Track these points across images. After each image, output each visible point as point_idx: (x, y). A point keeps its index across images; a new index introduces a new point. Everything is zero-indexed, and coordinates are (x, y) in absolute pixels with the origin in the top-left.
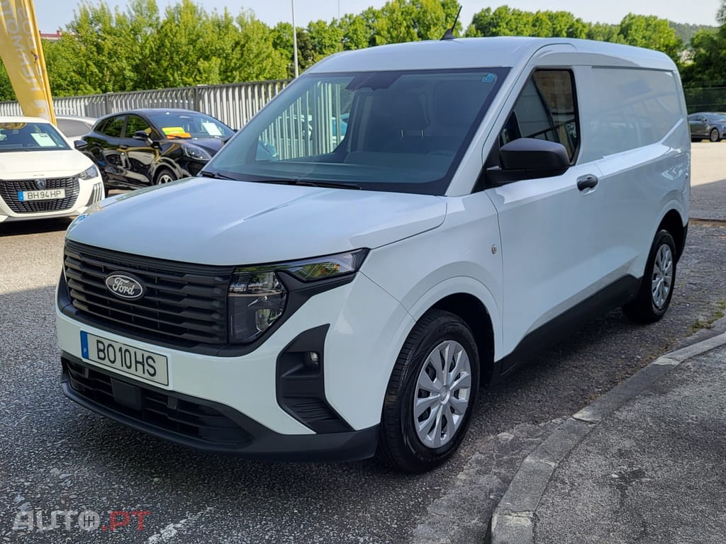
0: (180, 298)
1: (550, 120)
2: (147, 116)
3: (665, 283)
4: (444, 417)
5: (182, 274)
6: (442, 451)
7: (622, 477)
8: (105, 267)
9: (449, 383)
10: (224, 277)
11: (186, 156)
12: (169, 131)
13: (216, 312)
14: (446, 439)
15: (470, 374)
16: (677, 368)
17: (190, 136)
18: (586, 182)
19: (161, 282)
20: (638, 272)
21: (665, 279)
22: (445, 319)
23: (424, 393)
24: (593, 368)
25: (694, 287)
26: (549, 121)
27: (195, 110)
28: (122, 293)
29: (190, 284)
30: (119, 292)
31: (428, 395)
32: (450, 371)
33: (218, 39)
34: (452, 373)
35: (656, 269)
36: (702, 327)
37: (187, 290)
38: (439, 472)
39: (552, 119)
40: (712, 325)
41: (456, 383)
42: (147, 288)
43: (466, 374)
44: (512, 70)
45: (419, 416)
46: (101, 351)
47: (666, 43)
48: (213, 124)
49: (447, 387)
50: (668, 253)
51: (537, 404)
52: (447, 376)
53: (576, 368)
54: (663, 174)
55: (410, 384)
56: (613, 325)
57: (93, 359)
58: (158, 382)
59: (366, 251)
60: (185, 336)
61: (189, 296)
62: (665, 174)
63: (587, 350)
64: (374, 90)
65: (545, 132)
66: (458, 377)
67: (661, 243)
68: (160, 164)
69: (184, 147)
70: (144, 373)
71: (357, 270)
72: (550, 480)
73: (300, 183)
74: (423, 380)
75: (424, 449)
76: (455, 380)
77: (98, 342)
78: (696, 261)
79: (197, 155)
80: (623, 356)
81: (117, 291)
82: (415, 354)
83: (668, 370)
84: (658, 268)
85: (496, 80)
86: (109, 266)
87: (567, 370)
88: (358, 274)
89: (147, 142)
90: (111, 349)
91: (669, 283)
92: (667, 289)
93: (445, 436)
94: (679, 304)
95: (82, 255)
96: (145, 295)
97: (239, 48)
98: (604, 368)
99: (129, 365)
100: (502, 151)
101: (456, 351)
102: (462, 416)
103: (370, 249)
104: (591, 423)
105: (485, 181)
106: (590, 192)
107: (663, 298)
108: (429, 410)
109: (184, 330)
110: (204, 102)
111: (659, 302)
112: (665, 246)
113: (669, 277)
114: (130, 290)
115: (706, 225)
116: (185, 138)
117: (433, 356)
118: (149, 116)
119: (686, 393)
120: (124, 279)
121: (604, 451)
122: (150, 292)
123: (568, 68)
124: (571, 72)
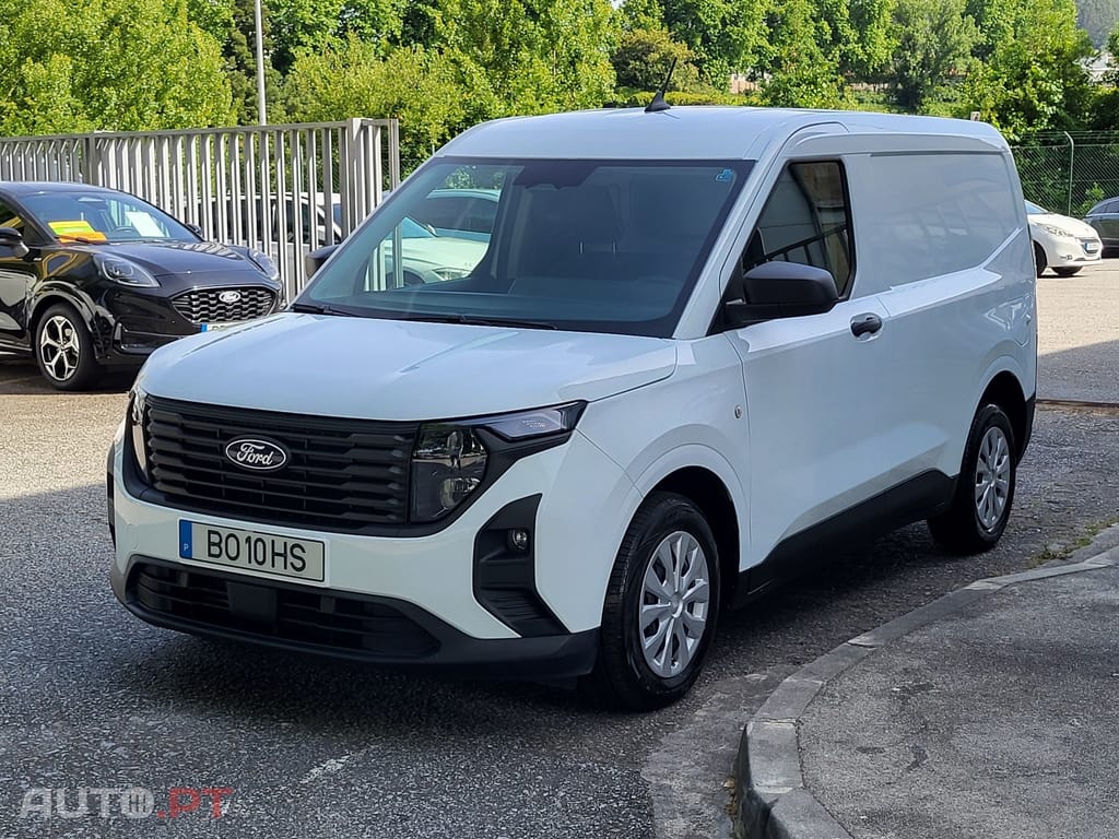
0: (341, 466)
1: (815, 223)
2: (14, 197)
3: (998, 491)
4: (674, 637)
5: (346, 434)
6: (674, 683)
7: (904, 689)
8: (220, 430)
9: (682, 590)
10: (407, 436)
11: (103, 278)
12: (63, 229)
13: (394, 482)
14: (677, 668)
15: (707, 583)
16: (995, 593)
17: (104, 239)
18: (863, 324)
19: (313, 447)
20: (952, 467)
21: (997, 483)
22: (674, 502)
23: (652, 598)
24: (880, 606)
25: (1054, 506)
26: (813, 223)
27: (94, 184)
28: (253, 464)
29: (357, 446)
30: (248, 463)
31: (656, 603)
32: (683, 575)
33: (69, 14)
34: (684, 577)
35: (981, 467)
36: (1054, 557)
37: (353, 454)
38: (668, 711)
39: (816, 218)
40: (1069, 555)
41: (690, 592)
42: (293, 454)
43: (702, 582)
44: (757, 165)
45: (644, 627)
46: (215, 544)
47: (1058, 45)
48: (147, 214)
49: (679, 595)
50: (1001, 443)
51: (799, 647)
52: (679, 580)
53: (856, 607)
54: (986, 315)
55: (635, 581)
56: (916, 556)
57: (201, 558)
58: (309, 578)
59: (582, 405)
60: (346, 516)
61: (356, 462)
62: (991, 316)
63: (874, 587)
64: (557, 187)
65: (805, 243)
66: (692, 585)
67: (988, 424)
68: (45, 294)
69: (100, 260)
70: (285, 568)
71: (571, 428)
72: (817, 695)
73: (466, 321)
74: (650, 578)
75: (651, 676)
76: (689, 588)
77: (210, 532)
78: (1068, 470)
79: (128, 276)
80: (928, 593)
81: (245, 462)
82: (641, 541)
83: (983, 595)
84: (985, 465)
85: (735, 178)
86: (227, 429)
87: (843, 610)
88: (575, 432)
89: (17, 249)
90: (232, 541)
91: (1006, 491)
92: (1001, 501)
93: (676, 663)
94: (1025, 529)
95: (185, 416)
96: (289, 464)
97: (116, 32)
98: (898, 607)
99: (260, 559)
100: (748, 279)
101: (691, 549)
102: (698, 641)
103: (588, 402)
104: (871, 647)
105: (725, 320)
106: (871, 338)
107: (995, 514)
108: (656, 623)
109: (346, 508)
110: (106, 167)
111: (989, 521)
112: (994, 430)
113: (1005, 482)
114: (266, 459)
115: (1098, 414)
116: (96, 243)
117: (662, 549)
118: (22, 197)
119: (1003, 617)
120: (254, 443)
121: (885, 671)
122: (295, 459)
123: (836, 158)
124: (840, 163)
